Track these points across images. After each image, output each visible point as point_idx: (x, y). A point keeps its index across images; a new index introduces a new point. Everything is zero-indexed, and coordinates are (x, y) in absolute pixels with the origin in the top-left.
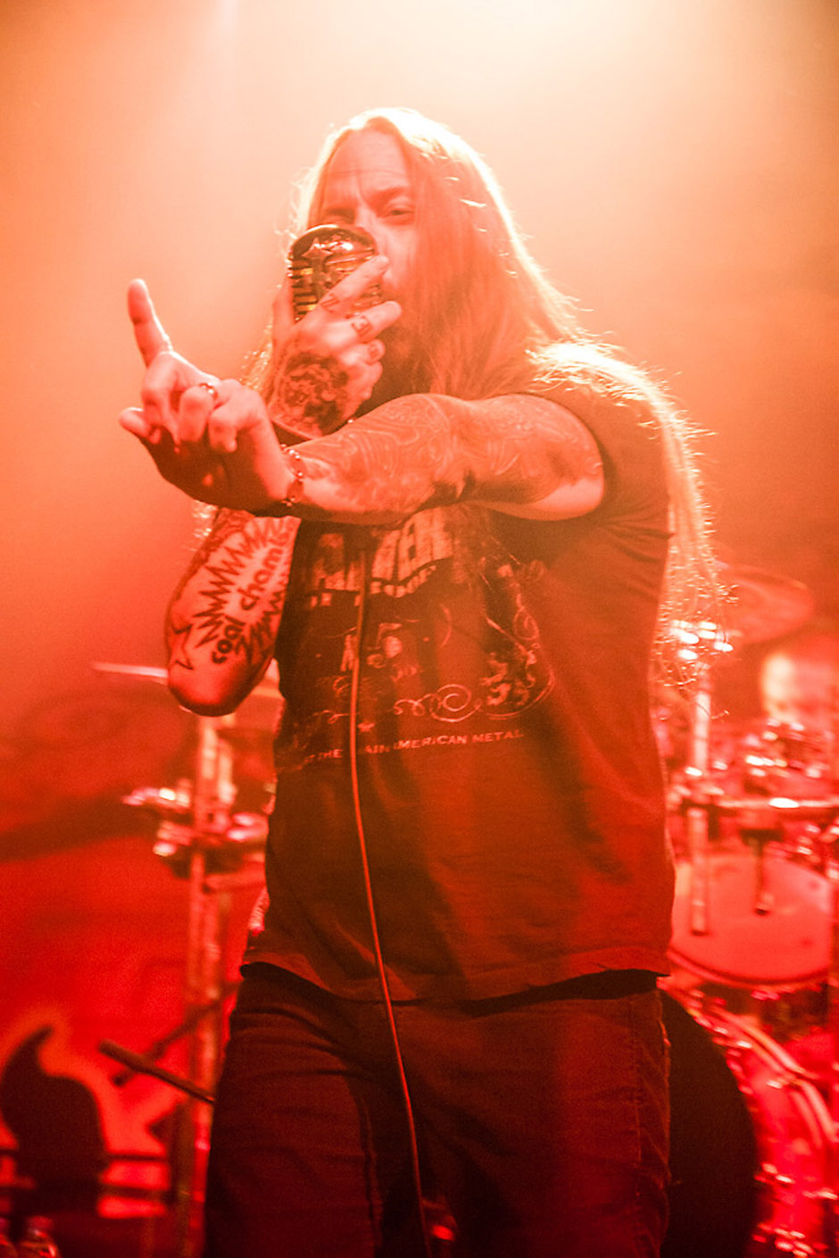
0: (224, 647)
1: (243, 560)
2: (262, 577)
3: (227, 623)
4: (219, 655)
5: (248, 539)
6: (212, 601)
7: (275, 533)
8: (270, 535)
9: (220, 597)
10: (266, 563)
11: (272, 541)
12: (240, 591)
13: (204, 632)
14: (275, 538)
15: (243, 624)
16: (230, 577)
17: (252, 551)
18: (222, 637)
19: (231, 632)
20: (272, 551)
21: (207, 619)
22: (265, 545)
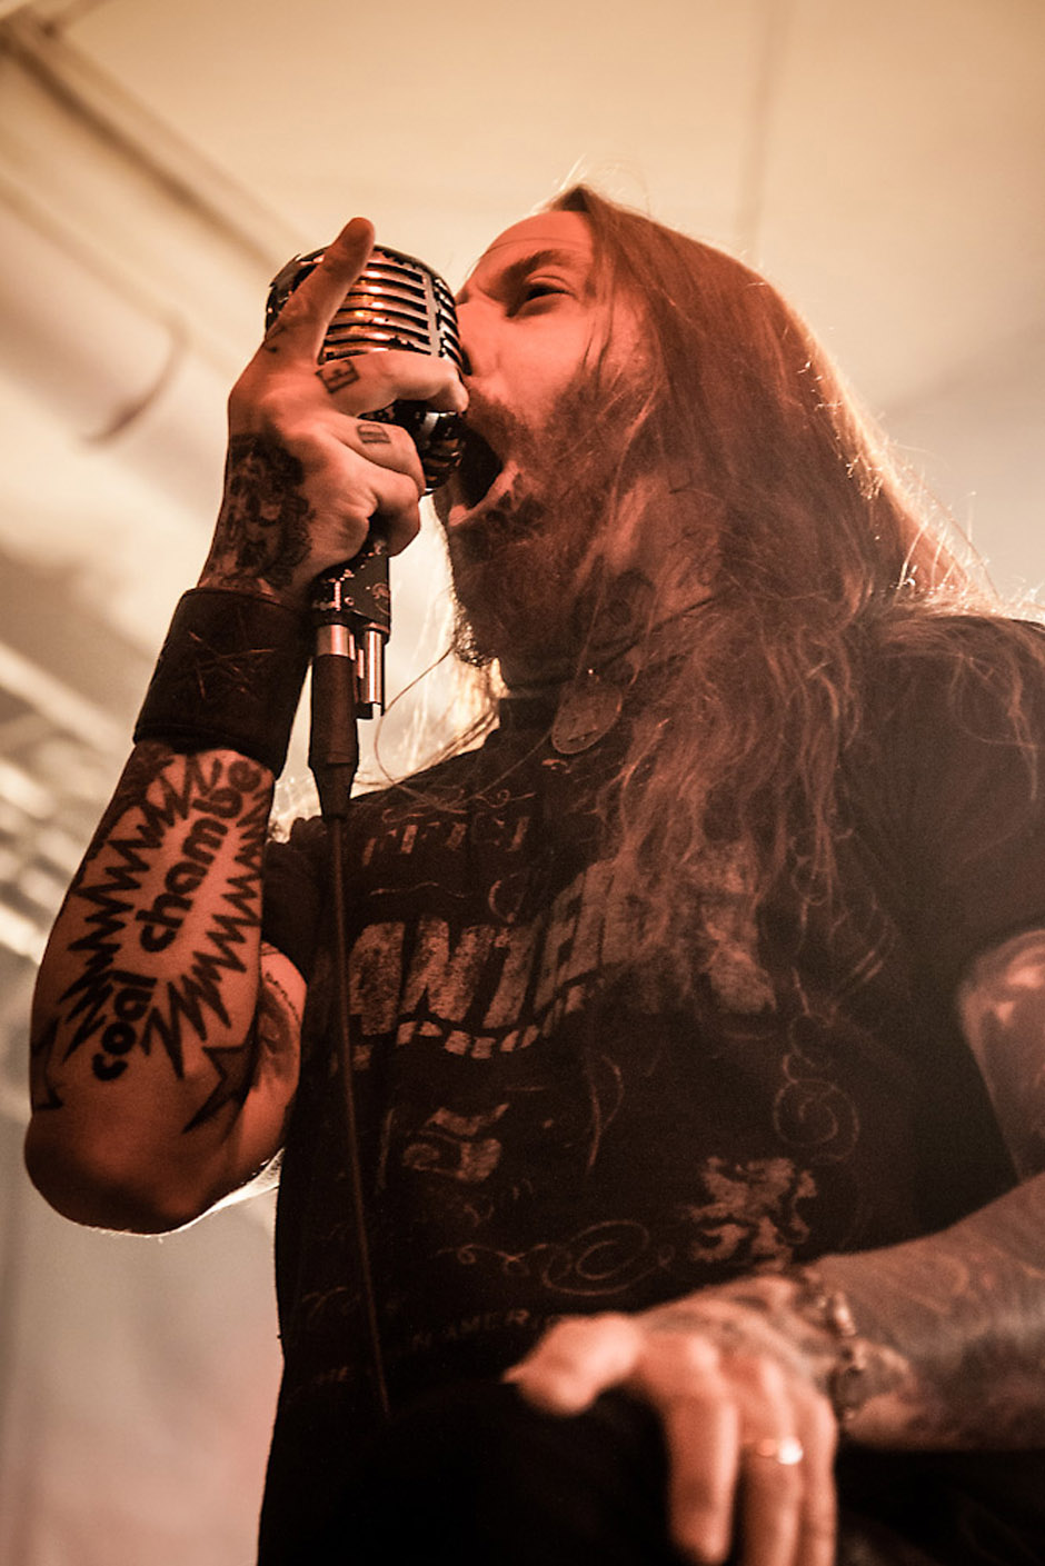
0: (119, 1039)
1: (145, 855)
2: (182, 878)
3: (118, 987)
4: (110, 1060)
5: (152, 813)
6: (91, 954)
7: (204, 789)
8: (195, 794)
9: (106, 940)
10: (188, 847)
11: (199, 805)
12: (142, 915)
13: (78, 1022)
14: (206, 799)
15: (152, 982)
16: (125, 896)
17: (162, 834)
18: (112, 1018)
19: (130, 1005)
20: (199, 826)
21: (80, 995)
22: (185, 817)
